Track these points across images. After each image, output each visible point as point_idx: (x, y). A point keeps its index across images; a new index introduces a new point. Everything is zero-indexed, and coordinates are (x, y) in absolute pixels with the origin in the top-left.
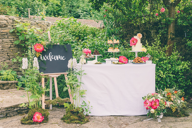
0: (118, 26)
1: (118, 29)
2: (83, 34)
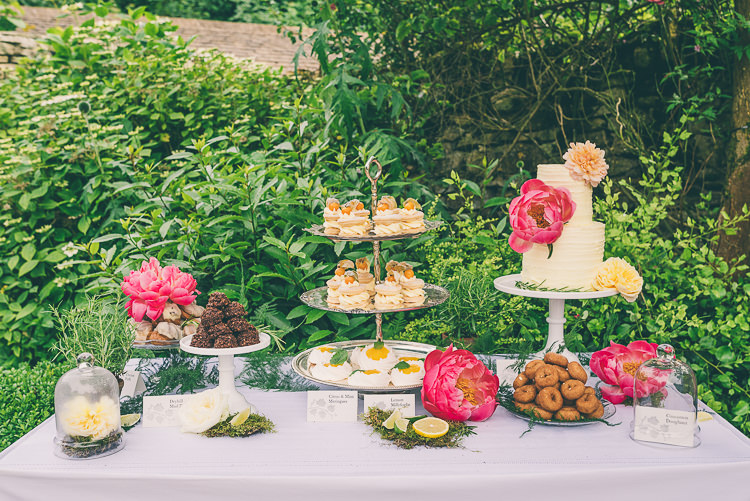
0: (401, 60)
1: (406, 81)
2: (192, 115)
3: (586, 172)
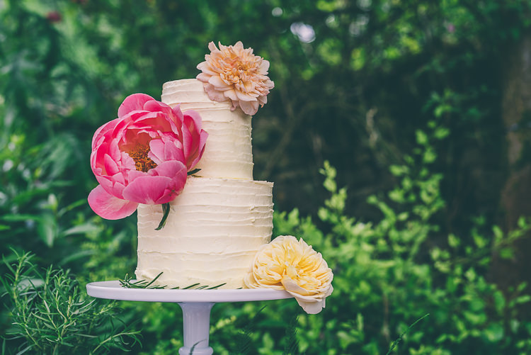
3: (231, 86)
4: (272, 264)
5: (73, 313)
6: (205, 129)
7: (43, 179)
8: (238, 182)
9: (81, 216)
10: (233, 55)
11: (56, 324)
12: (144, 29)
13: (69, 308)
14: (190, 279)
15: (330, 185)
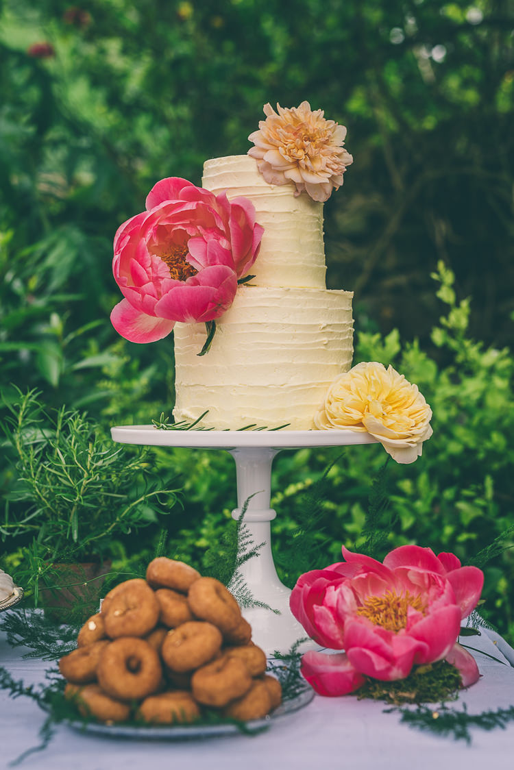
3: (293, 163)
4: (350, 398)
5: (95, 465)
6: (260, 223)
7: (39, 292)
8: (304, 292)
9: (93, 344)
10: (296, 120)
11: (73, 480)
12: (177, 63)
13: (89, 459)
14: (243, 419)
15: (446, 295)
